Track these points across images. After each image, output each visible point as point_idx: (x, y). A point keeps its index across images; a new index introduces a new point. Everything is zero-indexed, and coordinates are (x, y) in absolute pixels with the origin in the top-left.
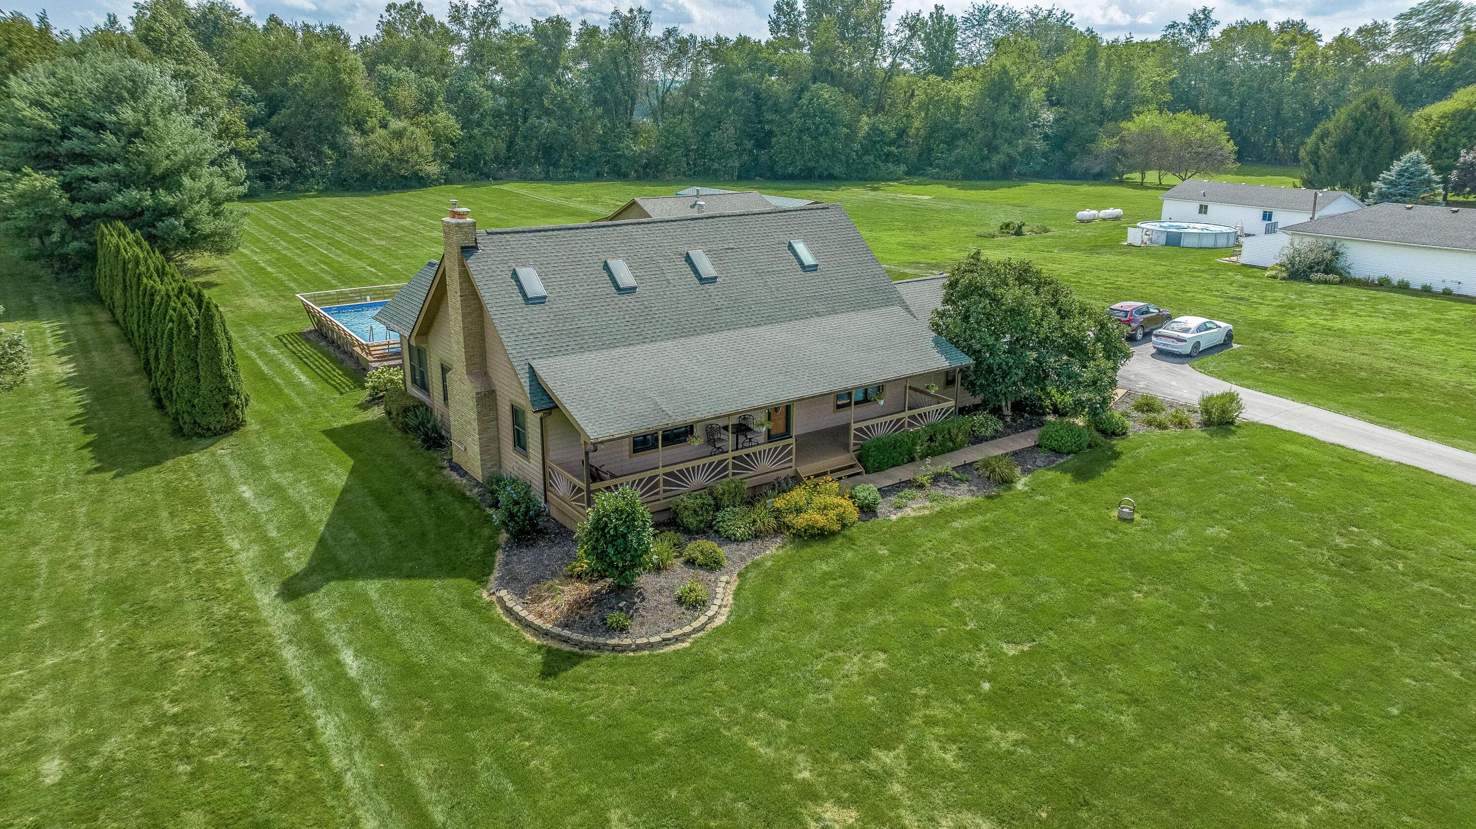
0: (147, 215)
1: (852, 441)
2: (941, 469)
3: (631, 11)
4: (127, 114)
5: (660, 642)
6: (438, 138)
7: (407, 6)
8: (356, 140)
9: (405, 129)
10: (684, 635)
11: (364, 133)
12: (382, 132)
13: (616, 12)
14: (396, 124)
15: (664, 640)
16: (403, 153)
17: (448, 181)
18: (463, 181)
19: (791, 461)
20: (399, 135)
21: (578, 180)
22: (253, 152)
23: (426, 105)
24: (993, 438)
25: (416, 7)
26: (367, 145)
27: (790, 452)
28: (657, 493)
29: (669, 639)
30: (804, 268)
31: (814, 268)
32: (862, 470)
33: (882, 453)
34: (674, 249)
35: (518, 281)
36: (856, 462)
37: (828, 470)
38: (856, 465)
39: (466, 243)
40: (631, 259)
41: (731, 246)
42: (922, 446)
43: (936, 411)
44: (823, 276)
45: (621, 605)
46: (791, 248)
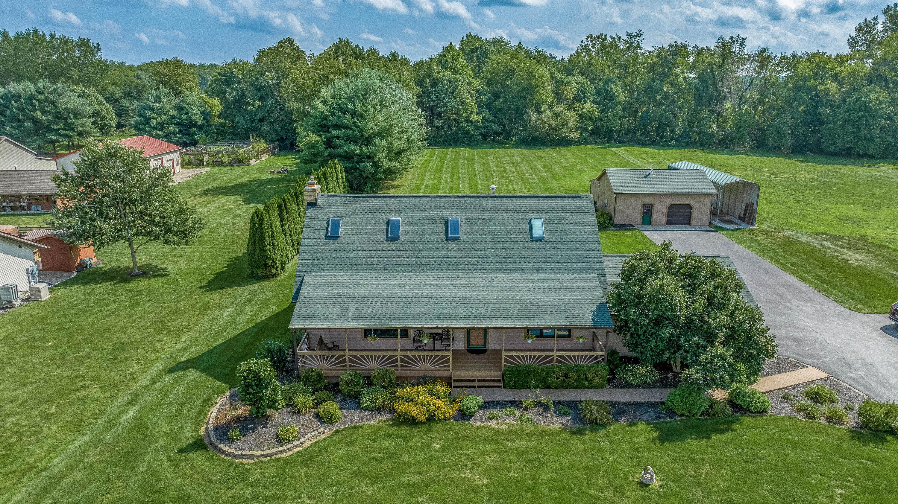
0: (356, 158)
1: (503, 363)
2: (543, 400)
3: (732, 37)
4: (359, 106)
5: (239, 455)
6: (582, 117)
7: (598, 37)
8: (534, 117)
9: (561, 111)
10: (255, 456)
11: (539, 113)
12: (549, 112)
13: (721, 38)
14: (558, 108)
15: (242, 454)
16: (557, 125)
17: (586, 143)
18: (596, 143)
19: (449, 366)
20: (557, 115)
21: (673, 147)
22: (478, 122)
23: (581, 96)
24: (638, 386)
25: (603, 37)
26: (538, 120)
27: (448, 361)
28: (345, 366)
29: (245, 455)
30: (532, 237)
31: (541, 238)
32: (502, 385)
33: (517, 377)
34: (441, 216)
35: (328, 225)
36: (501, 378)
37: (476, 379)
38: (499, 381)
39: (311, 201)
40: (407, 220)
41: (484, 217)
42: (557, 379)
43: (586, 356)
44: (545, 245)
45: (249, 426)
46: (530, 223)
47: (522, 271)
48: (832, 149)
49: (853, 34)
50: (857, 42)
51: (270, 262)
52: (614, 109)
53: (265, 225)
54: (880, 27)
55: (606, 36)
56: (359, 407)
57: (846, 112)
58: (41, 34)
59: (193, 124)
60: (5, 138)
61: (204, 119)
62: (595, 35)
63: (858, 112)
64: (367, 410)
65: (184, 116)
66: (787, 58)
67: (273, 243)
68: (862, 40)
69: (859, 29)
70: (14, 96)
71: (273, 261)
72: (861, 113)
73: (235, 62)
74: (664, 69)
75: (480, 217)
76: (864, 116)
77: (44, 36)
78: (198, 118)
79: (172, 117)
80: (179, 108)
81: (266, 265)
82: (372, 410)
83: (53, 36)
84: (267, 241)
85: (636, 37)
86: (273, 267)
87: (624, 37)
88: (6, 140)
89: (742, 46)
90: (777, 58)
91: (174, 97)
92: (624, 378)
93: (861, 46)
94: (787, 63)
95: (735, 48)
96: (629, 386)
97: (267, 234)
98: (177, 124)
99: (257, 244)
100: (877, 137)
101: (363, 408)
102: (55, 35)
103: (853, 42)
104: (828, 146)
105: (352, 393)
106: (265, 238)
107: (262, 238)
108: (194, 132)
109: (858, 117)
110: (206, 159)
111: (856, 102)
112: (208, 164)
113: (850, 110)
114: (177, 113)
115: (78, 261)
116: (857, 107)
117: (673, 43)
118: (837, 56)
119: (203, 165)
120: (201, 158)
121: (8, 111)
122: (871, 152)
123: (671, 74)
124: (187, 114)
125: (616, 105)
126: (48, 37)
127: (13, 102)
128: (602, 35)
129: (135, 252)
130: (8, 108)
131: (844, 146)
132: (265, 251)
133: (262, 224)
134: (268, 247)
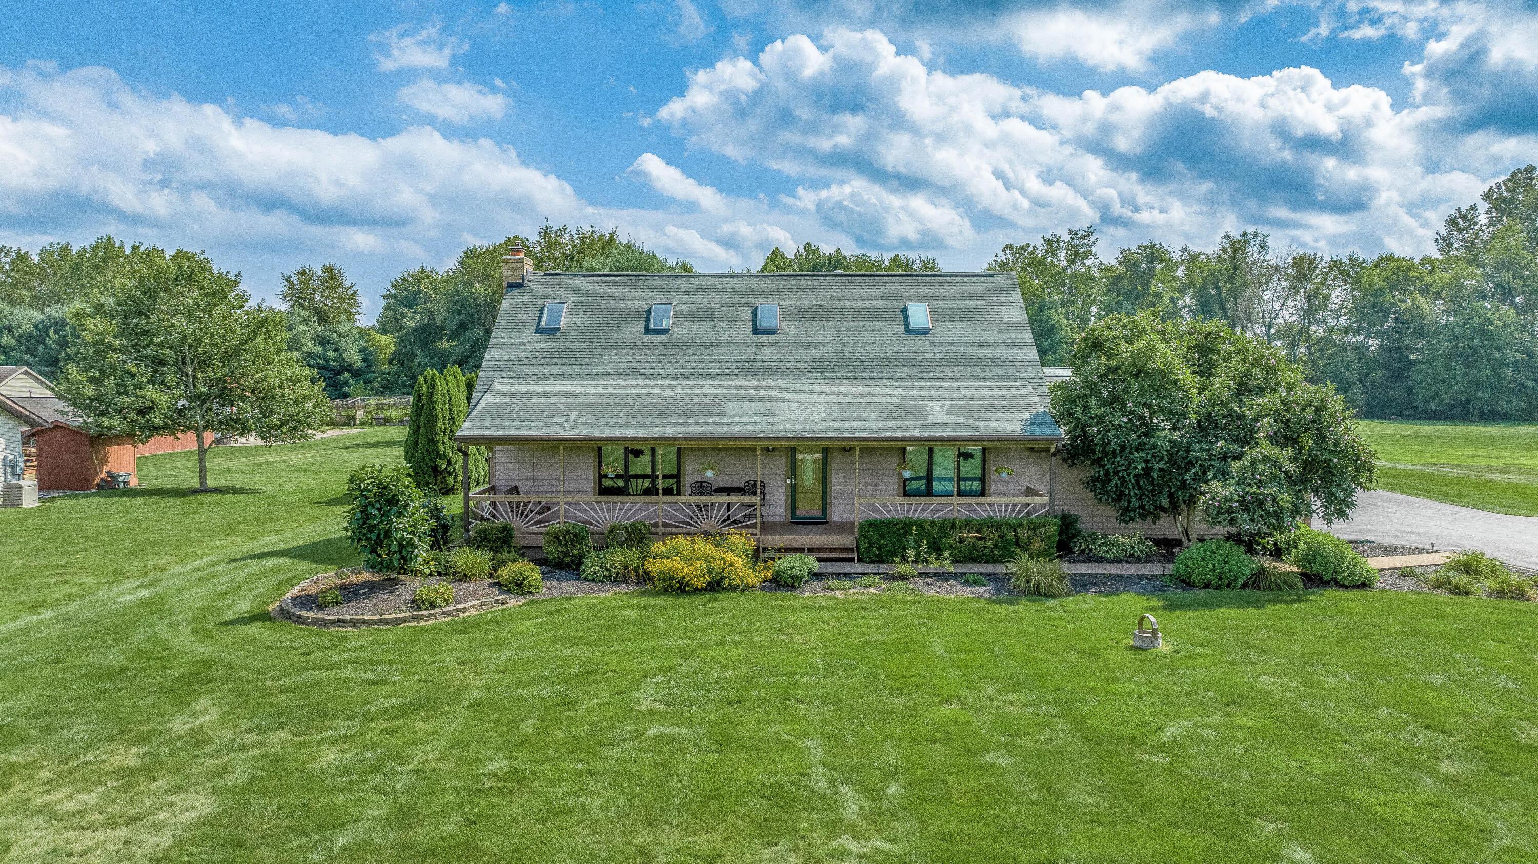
7: (1023, 247)
13: (1227, 236)
19: (754, 526)
24: (1119, 561)
27: (753, 514)
30: (909, 331)
31: (924, 331)
32: (855, 556)
33: (882, 536)
34: (744, 301)
35: (542, 314)
36: (854, 546)
37: (806, 547)
38: (851, 550)
39: (513, 279)
40: (684, 306)
41: (822, 303)
42: (960, 542)
43: (1015, 506)
44: (931, 341)
45: (361, 592)
46: (905, 311)
47: (891, 377)
48: (1433, 405)
49: (1443, 233)
50: (1450, 245)
51: (442, 464)
52: (1055, 352)
53: (438, 397)
54: (1483, 219)
55: (1035, 247)
56: (578, 577)
57: (1450, 341)
58: (118, 245)
59: (346, 367)
60: (25, 368)
61: (364, 360)
62: (1018, 244)
63: (1473, 339)
64: (593, 581)
65: (330, 354)
66: (1341, 263)
67: (451, 431)
68: (1458, 239)
69: (1451, 222)
70: (56, 323)
71: (449, 463)
72: (1477, 342)
73: (423, 271)
74: (1135, 286)
75: (814, 303)
76: (1483, 347)
77: (121, 247)
78: (353, 356)
79: (311, 355)
80: (323, 341)
81: (435, 469)
82: (602, 582)
83: (135, 248)
84: (441, 425)
85: (1084, 237)
86: (449, 474)
87: (1066, 237)
88: (26, 372)
89: (1263, 248)
90: (1323, 264)
91: (317, 324)
92: (1091, 550)
93: (1458, 249)
94: (1342, 272)
95: (1252, 251)
96: (1101, 560)
97: (441, 412)
98: (320, 367)
99: (422, 431)
100: (1510, 382)
101: (585, 579)
102: (139, 247)
103: (1445, 243)
104: (1426, 401)
105: (567, 560)
106: (437, 418)
107: (432, 419)
108: (346, 383)
109: (1470, 348)
110: (360, 414)
111: (1465, 324)
112: (363, 424)
113: (1456, 338)
114: (318, 349)
115: (103, 476)
116: (1468, 332)
117: (1146, 243)
118: (1424, 259)
119: (354, 424)
120: (351, 413)
121: (42, 347)
122: (1503, 406)
123: (1148, 293)
124: (336, 350)
125: (1058, 344)
126: (128, 251)
127: (51, 332)
128: (1028, 245)
129: (206, 451)
130: (43, 342)
131: (1454, 399)
132: (434, 442)
133: (432, 393)
134: (440, 437)
